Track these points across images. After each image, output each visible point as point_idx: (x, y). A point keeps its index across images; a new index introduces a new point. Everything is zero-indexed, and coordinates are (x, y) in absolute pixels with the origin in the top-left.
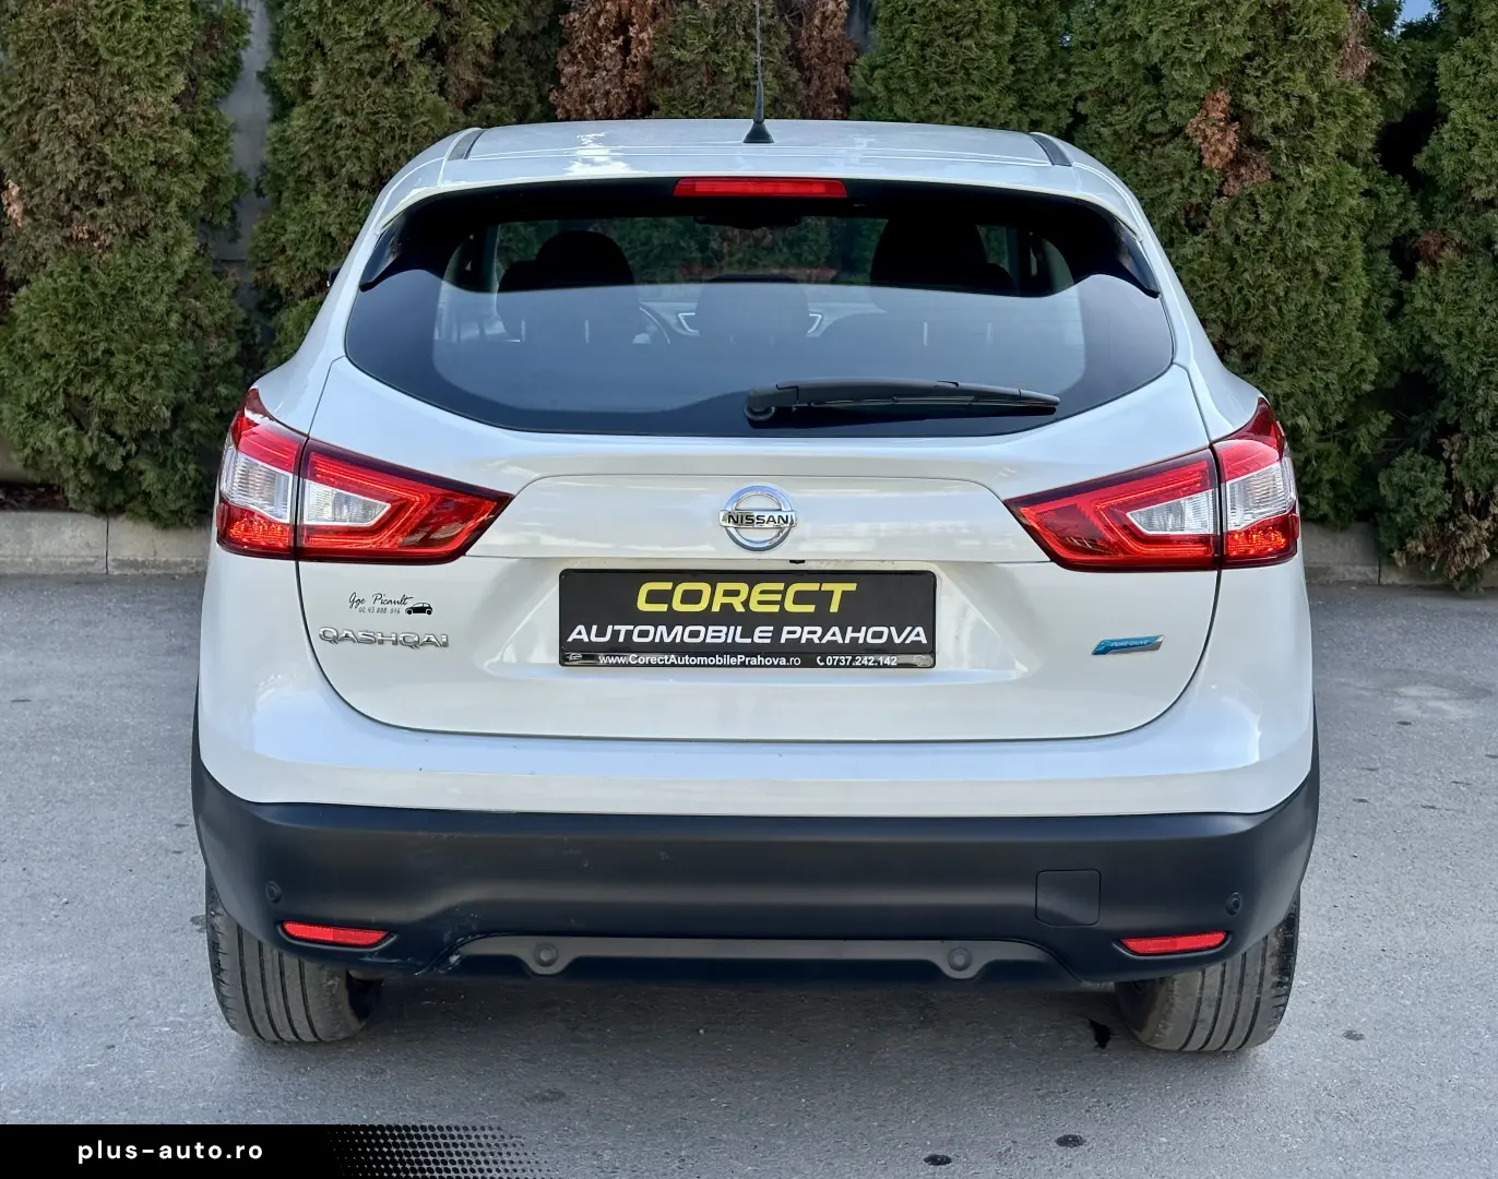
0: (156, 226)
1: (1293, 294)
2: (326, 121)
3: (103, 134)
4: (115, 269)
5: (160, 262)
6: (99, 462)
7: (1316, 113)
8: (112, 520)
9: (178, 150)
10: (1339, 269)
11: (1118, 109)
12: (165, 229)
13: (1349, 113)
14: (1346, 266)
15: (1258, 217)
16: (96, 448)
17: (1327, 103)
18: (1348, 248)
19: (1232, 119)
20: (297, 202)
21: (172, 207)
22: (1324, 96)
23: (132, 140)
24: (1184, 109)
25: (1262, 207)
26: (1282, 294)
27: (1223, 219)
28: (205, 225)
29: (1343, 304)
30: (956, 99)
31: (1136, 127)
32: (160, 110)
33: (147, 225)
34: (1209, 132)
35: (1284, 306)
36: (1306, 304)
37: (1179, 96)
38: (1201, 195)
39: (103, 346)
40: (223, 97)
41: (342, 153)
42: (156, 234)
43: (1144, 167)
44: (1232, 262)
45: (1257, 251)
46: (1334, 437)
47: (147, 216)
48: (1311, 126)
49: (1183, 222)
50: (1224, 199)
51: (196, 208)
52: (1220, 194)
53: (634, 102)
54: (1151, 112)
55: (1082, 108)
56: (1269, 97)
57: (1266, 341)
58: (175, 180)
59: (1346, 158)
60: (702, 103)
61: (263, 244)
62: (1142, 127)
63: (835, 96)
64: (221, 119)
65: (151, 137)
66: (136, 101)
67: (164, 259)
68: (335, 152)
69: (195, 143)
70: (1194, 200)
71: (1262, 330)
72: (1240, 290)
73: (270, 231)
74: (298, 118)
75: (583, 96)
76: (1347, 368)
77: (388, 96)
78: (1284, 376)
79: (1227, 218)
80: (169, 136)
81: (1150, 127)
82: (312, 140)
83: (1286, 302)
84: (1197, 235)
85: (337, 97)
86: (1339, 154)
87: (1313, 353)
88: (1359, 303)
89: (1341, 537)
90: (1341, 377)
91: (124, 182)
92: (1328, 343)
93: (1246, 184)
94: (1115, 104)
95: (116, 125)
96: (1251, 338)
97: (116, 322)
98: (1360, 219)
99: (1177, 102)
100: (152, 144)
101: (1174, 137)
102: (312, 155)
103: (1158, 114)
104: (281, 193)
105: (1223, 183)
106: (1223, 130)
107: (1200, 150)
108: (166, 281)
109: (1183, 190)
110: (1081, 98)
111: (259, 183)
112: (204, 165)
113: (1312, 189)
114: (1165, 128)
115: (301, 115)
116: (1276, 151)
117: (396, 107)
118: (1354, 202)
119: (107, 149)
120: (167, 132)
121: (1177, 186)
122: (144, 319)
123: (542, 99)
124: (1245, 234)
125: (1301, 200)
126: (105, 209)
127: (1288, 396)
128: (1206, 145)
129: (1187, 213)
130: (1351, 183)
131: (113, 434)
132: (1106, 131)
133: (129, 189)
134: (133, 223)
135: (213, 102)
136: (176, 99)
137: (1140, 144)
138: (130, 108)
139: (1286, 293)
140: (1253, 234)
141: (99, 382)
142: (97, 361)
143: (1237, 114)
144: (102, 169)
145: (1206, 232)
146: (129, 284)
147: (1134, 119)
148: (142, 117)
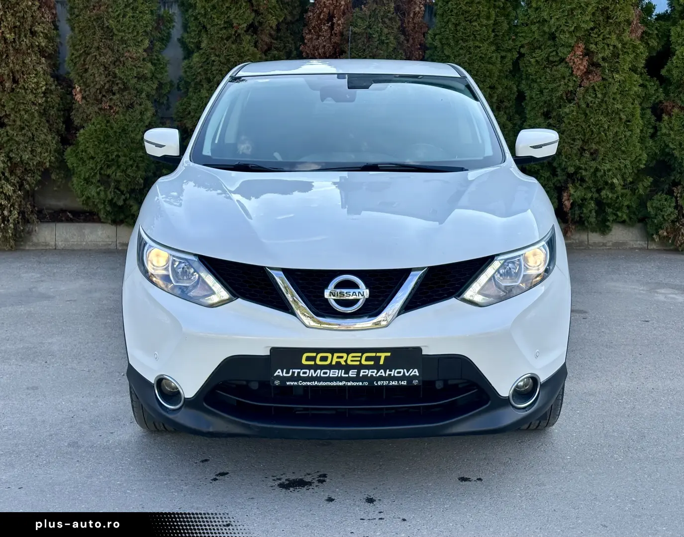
0: (137, 103)
1: (611, 128)
2: (207, 59)
3: (115, 65)
4: (120, 121)
5: (138, 118)
6: (114, 201)
7: (620, 52)
8: (118, 227)
9: (146, 72)
10: (630, 117)
11: (537, 51)
12: (140, 105)
13: (634, 52)
14: (633, 115)
15: (596, 95)
16: (113, 196)
17: (625, 48)
18: (634, 108)
19: (585, 55)
20: (195, 93)
21: (144, 95)
22: (624, 45)
23: (127, 67)
24: (565, 50)
25: (598, 91)
26: (607, 128)
27: (581, 96)
28: (156, 103)
29: (632, 132)
30: (470, 48)
31: (545, 58)
32: (138, 55)
33: (133, 103)
34: (576, 60)
35: (607, 133)
36: (617, 132)
37: (563, 45)
38: (573, 87)
39: (116, 153)
40: (164, 49)
41: (215, 72)
42: (137, 107)
43: (548, 75)
44: (586, 115)
45: (596, 110)
46: (629, 188)
47: (133, 99)
48: (618, 58)
49: (565, 98)
50: (582, 88)
51: (153, 96)
52: (580, 86)
53: (336, 49)
54: (552, 52)
55: (522, 50)
56: (600, 46)
57: (600, 147)
58: (144, 84)
59: (633, 71)
60: (364, 50)
61: (181, 111)
62: (548, 58)
63: (419, 46)
64: (163, 59)
65: (135, 66)
66: (129, 51)
67: (140, 117)
68: (212, 72)
69: (153, 68)
70: (570, 89)
71: (598, 143)
72: (589, 126)
73: (184, 105)
74: (196, 58)
75: (314, 47)
76: (634, 159)
77: (234, 48)
78: (607, 162)
79: (583, 96)
80: (142, 66)
81: (551, 59)
82: (202, 67)
83: (608, 131)
84: (571, 103)
85: (212, 49)
86: (630, 69)
87: (619, 152)
88: (639, 131)
89: (631, 229)
90: (631, 162)
91: (124, 85)
92: (626, 148)
93: (591, 82)
94: (537, 49)
95: (120, 61)
96: (594, 146)
97: (121, 143)
98: (639, 96)
99: (562, 47)
100: (135, 69)
101: (561, 63)
102: (202, 73)
103: (554, 53)
104: (188, 89)
105: (582, 82)
106: (582, 60)
107: (572, 67)
108: (141, 126)
109: (565, 84)
110: (522, 46)
111: (178, 85)
112: (156, 78)
113: (619, 84)
114: (558, 59)
115: (197, 56)
116: (604, 68)
117: (237, 53)
118: (636, 89)
119: (117, 71)
120: (141, 64)
121: (562, 83)
122: (132, 142)
123: (297, 49)
124: (591, 103)
125: (614, 88)
126: (116, 97)
127: (609, 170)
128: (574, 66)
129: (567, 94)
130: (635, 81)
131: (119, 190)
132: (533, 60)
133: (126, 88)
134: (128, 102)
135: (160, 52)
136: (145, 50)
137: (547, 66)
138: (127, 54)
139: (608, 127)
140: (595, 103)
141: (114, 168)
142: (113, 160)
143: (588, 53)
144: (115, 80)
145: (575, 102)
146: (126, 127)
147: (544, 55)
148: (131, 58)
